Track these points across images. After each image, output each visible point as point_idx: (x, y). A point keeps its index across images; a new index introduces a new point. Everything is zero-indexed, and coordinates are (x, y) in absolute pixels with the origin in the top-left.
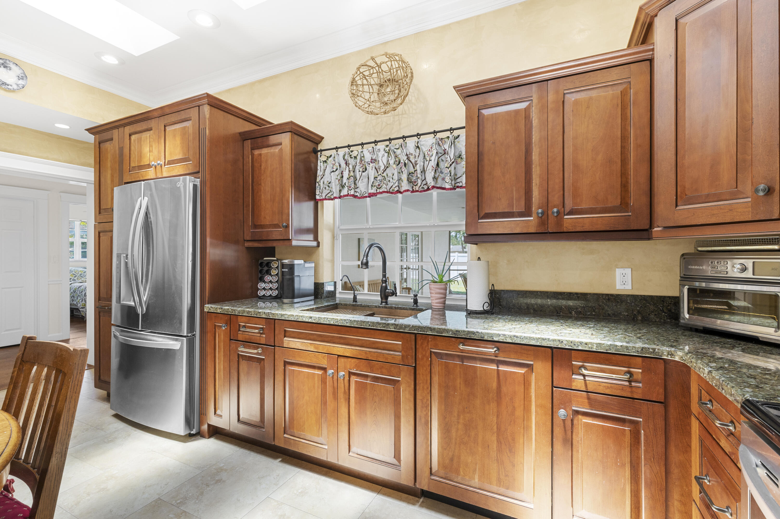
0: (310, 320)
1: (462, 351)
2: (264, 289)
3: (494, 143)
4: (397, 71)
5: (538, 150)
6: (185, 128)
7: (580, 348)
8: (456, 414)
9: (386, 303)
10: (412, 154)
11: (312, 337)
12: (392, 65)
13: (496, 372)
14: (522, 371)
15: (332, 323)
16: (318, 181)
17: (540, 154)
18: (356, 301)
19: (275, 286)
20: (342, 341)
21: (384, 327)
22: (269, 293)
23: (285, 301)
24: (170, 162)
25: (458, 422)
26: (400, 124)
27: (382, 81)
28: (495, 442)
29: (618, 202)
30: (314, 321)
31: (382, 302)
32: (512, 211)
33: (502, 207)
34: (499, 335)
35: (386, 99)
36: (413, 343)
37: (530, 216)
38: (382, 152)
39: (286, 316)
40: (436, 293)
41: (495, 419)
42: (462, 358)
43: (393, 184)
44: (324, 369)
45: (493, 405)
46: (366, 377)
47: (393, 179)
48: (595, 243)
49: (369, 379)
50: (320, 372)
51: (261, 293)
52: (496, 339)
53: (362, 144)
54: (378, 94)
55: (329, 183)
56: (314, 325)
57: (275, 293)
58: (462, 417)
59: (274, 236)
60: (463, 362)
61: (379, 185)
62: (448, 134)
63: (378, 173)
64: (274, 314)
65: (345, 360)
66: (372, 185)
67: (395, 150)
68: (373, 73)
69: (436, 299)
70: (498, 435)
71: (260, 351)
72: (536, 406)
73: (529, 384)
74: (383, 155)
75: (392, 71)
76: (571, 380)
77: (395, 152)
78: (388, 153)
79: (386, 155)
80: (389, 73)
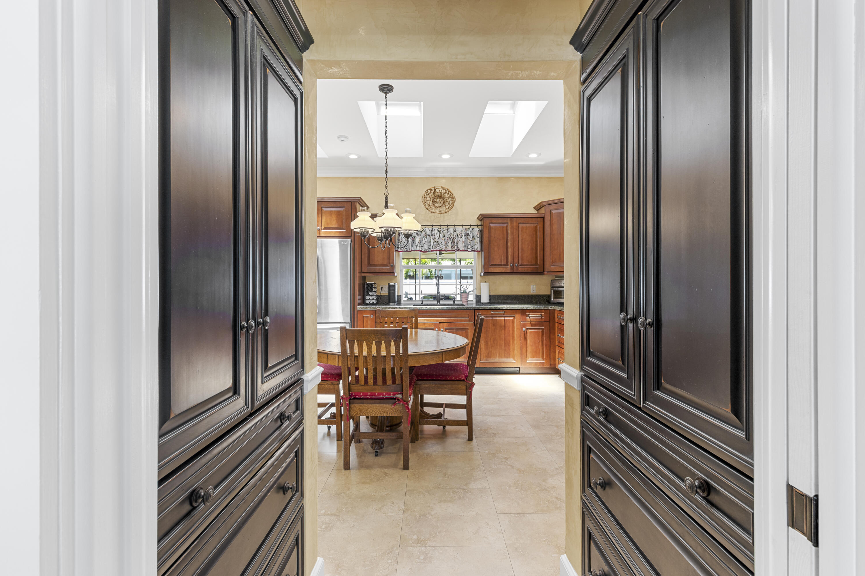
1: (492, 314)
2: (369, 299)
3: (495, 238)
5: (510, 242)
6: (339, 211)
7: (529, 309)
8: (490, 337)
9: (440, 303)
10: (452, 234)
12: (442, 191)
13: (504, 320)
14: (512, 318)
17: (511, 244)
18: (423, 303)
19: (375, 297)
20: (441, 316)
22: (371, 301)
23: (391, 304)
24: (325, 229)
25: (491, 340)
26: (444, 218)
27: (435, 196)
28: (504, 344)
29: (535, 263)
31: (437, 303)
32: (501, 264)
33: (498, 262)
34: (505, 307)
35: (437, 205)
36: (473, 313)
37: (508, 266)
38: (436, 231)
40: (465, 297)
41: (503, 336)
42: (492, 317)
43: (441, 246)
45: (503, 331)
46: (453, 329)
47: (441, 244)
49: (454, 330)
51: (367, 302)
52: (504, 308)
53: (425, 226)
54: (432, 202)
55: (404, 243)
56: (429, 311)
57: (375, 301)
58: (492, 337)
59: (384, 270)
60: (492, 318)
61: (435, 247)
62: (468, 227)
63: (434, 241)
65: (443, 324)
66: (432, 247)
67: (443, 231)
68: (432, 192)
69: (465, 300)
70: (504, 341)
72: (516, 329)
73: (514, 322)
74: (437, 233)
75: (441, 193)
76: (526, 319)
77: (443, 232)
78: (440, 232)
79: (439, 232)
80: (439, 194)
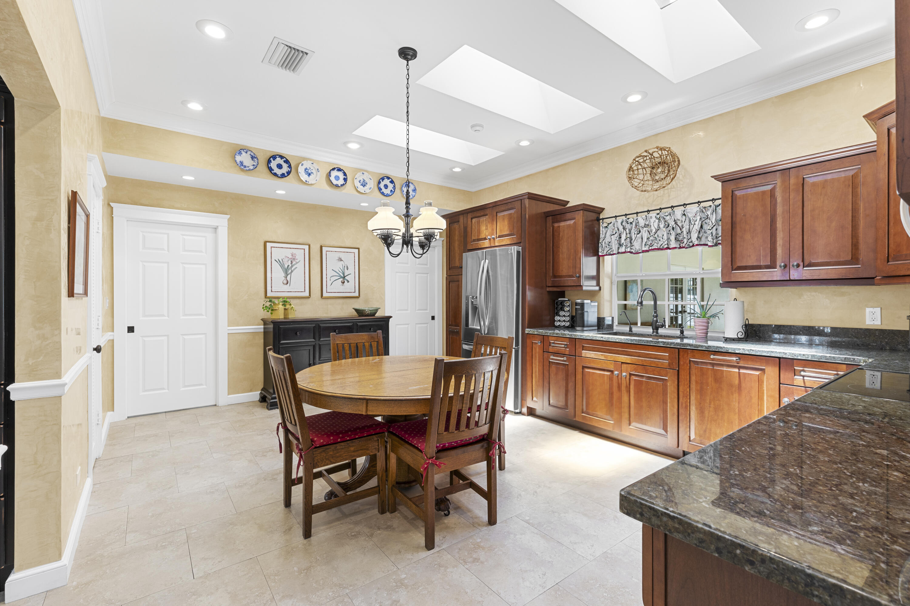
0: (601, 339)
1: (713, 359)
2: (559, 321)
3: (745, 215)
4: (666, 157)
5: (781, 220)
6: (511, 214)
7: (799, 358)
8: (708, 401)
9: (657, 332)
10: (679, 220)
11: (602, 350)
12: (662, 153)
13: (738, 374)
14: (757, 373)
15: (617, 341)
16: (600, 241)
17: (783, 223)
18: (632, 331)
19: (568, 319)
20: (625, 353)
21: (656, 344)
22: (563, 324)
23: (578, 328)
24: (500, 237)
25: (710, 407)
26: (669, 196)
27: (654, 164)
28: (737, 420)
29: (849, 257)
30: (604, 340)
31: (653, 332)
32: (759, 264)
33: (751, 262)
34: (740, 349)
35: (657, 178)
36: (677, 354)
37: (775, 268)
38: (654, 219)
39: (584, 336)
40: (699, 326)
41: (737, 404)
42: (713, 365)
43: (662, 242)
44: (612, 372)
45: (736, 395)
46: (642, 376)
47: (663, 238)
48: (846, 287)
49: (644, 378)
50: (608, 373)
51: (557, 324)
52: (737, 352)
53: (637, 213)
54: (651, 174)
55: (609, 243)
56: (604, 342)
57: (568, 324)
58: (712, 403)
59: (569, 283)
60: (713, 367)
61: (651, 244)
62: (710, 203)
63: (650, 234)
64: (575, 335)
65: (627, 365)
66: (645, 245)
67: (665, 217)
68: (646, 160)
69: (699, 330)
70: (739, 415)
71: (565, 359)
72: (767, 396)
73: (763, 382)
74: (655, 221)
75: (662, 157)
76: (793, 380)
77: (664, 219)
78: (659, 219)
79: (657, 221)
80: (660, 158)
